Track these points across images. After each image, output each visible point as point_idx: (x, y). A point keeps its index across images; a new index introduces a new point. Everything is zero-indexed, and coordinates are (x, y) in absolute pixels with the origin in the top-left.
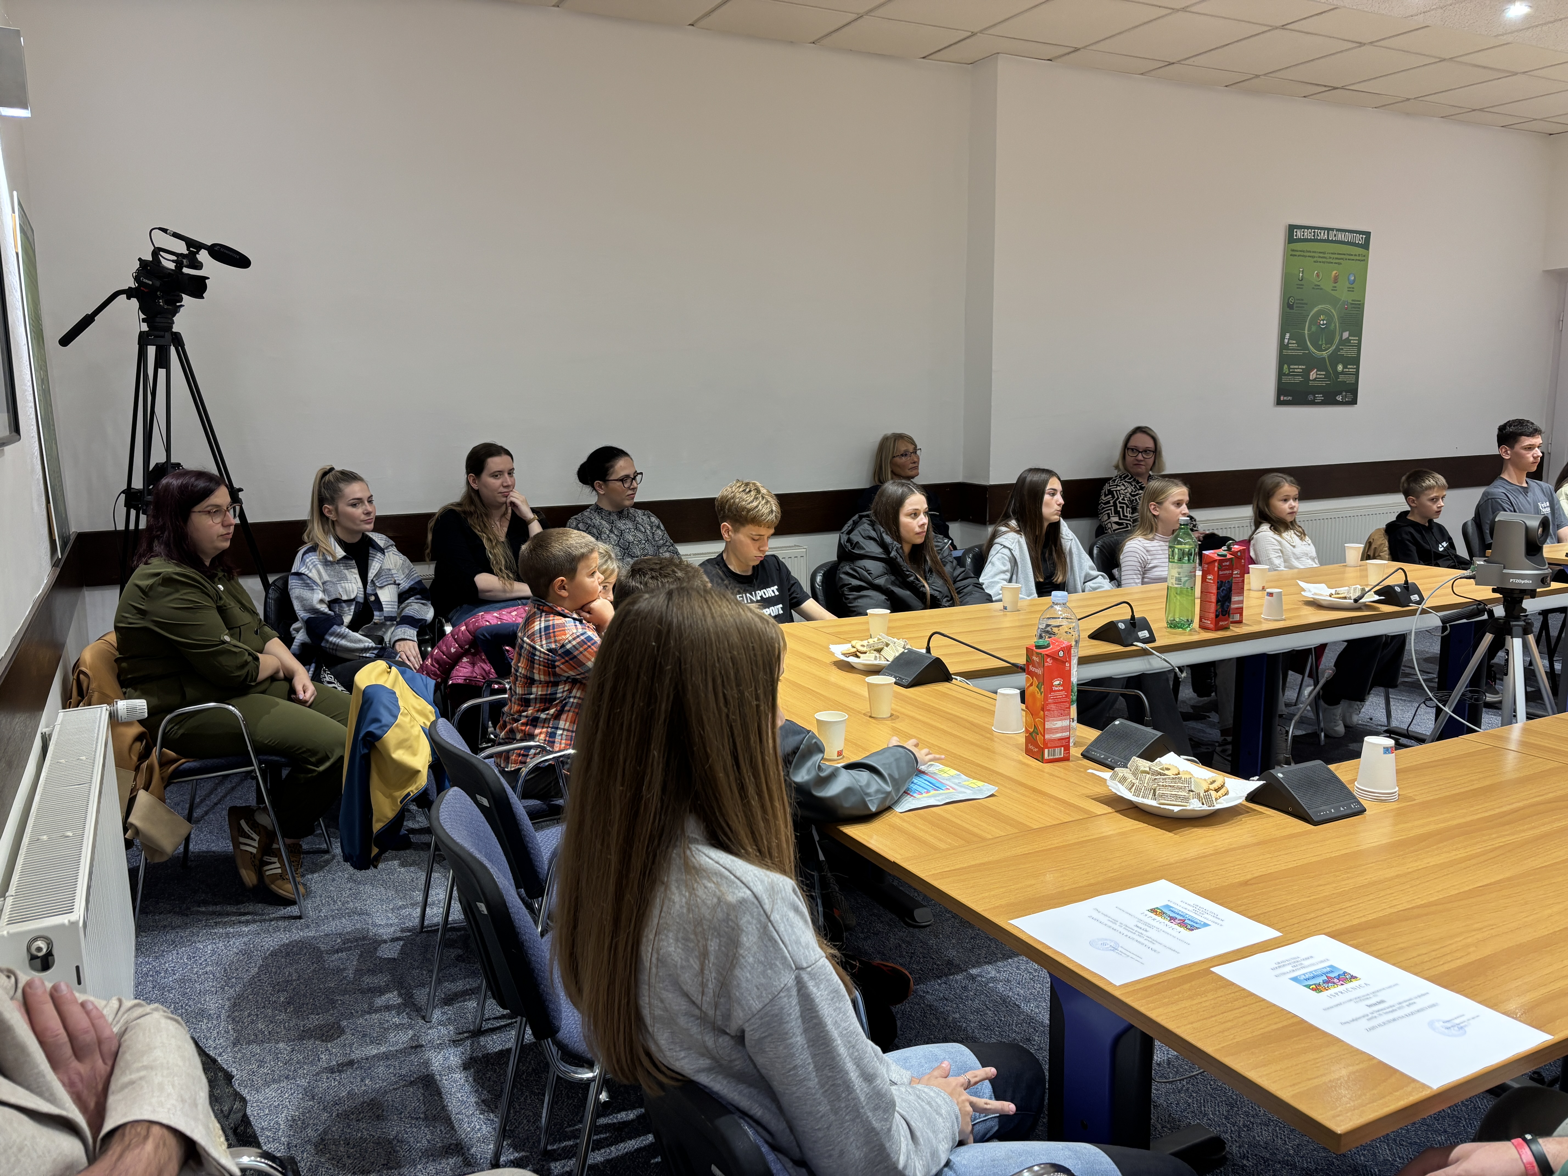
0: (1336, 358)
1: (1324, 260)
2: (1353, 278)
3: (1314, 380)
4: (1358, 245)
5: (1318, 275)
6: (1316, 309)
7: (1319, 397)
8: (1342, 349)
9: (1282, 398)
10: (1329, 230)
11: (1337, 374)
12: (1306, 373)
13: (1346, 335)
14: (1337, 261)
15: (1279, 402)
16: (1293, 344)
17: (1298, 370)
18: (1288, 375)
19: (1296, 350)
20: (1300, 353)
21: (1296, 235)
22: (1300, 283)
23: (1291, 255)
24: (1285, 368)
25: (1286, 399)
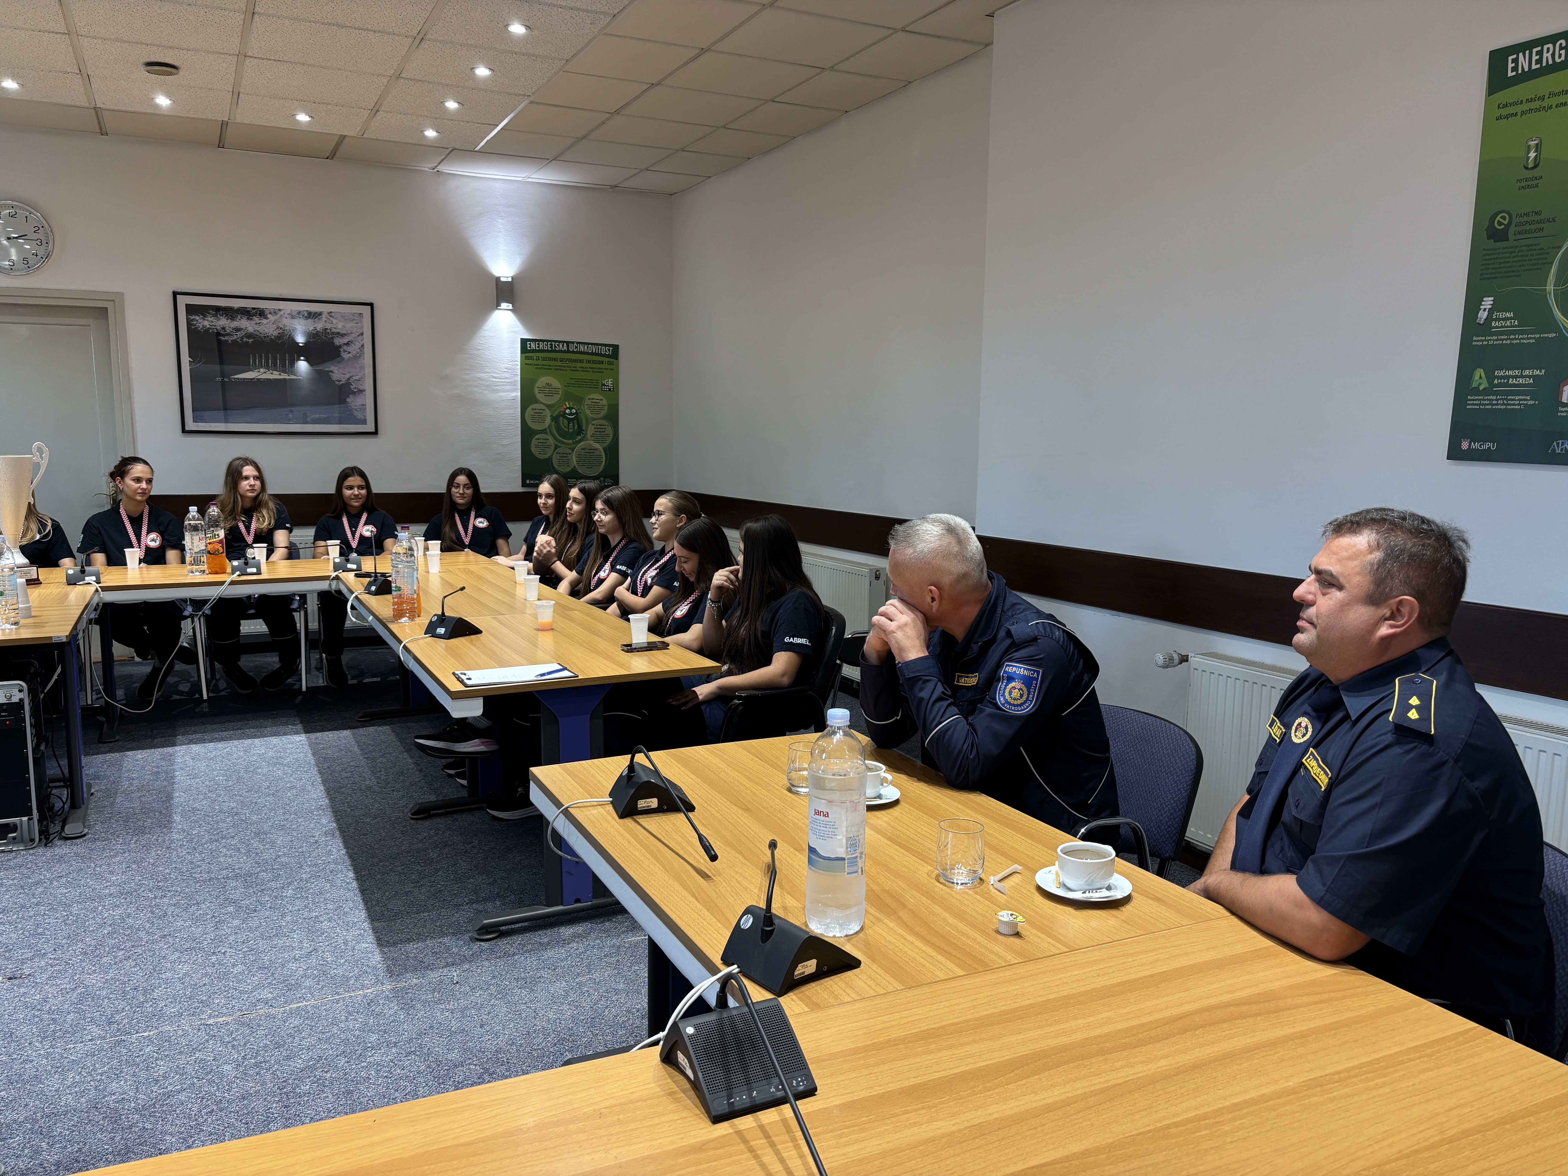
9: (1465, 445)
12: (1547, 390)
15: (1455, 453)
16: (1507, 319)
17: (1521, 381)
18: (1486, 392)
19: (1514, 333)
20: (1529, 339)
21: (1515, 69)
22: (1530, 174)
23: (1499, 118)
24: (1477, 377)
25: (1475, 446)
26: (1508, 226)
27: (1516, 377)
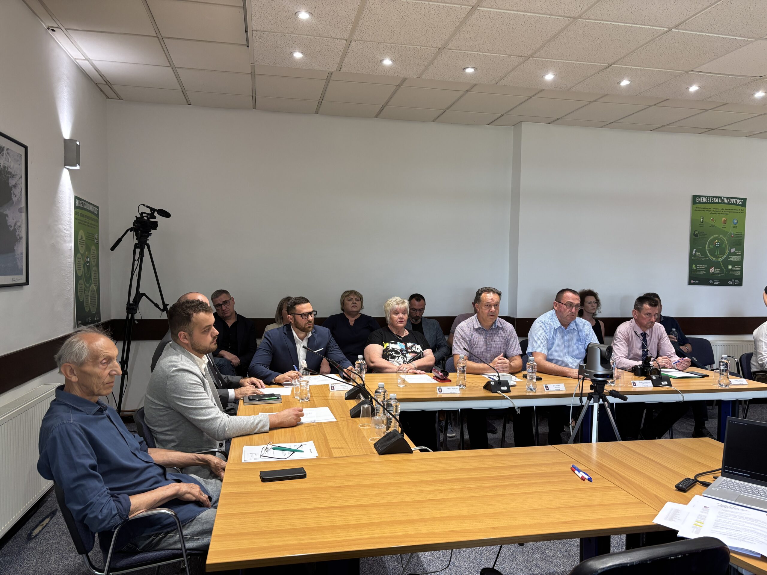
0: (726, 262)
1: (717, 212)
2: (736, 221)
3: (713, 273)
4: (739, 205)
5: (713, 220)
6: (712, 237)
7: (717, 282)
8: (731, 257)
9: (692, 282)
10: (719, 197)
11: (728, 270)
12: (707, 270)
13: (733, 250)
14: (725, 213)
15: (690, 283)
16: (698, 254)
17: (702, 268)
18: (696, 270)
19: (701, 257)
20: (703, 259)
21: (698, 200)
22: (701, 224)
23: (695, 210)
24: (693, 266)
25: (694, 282)
26: (698, 234)
27: (701, 267)
